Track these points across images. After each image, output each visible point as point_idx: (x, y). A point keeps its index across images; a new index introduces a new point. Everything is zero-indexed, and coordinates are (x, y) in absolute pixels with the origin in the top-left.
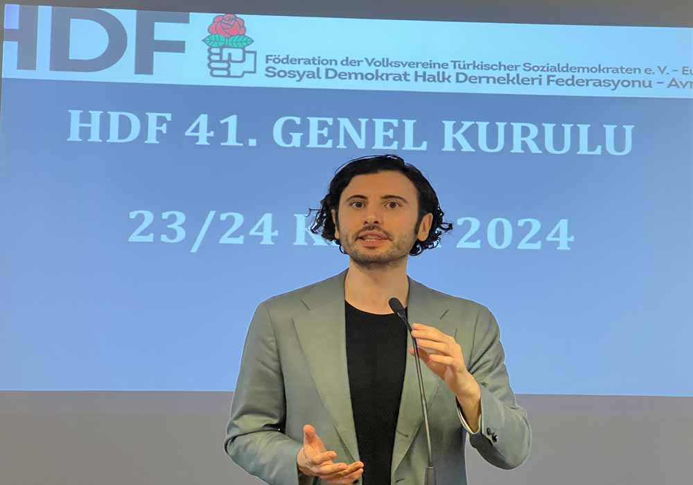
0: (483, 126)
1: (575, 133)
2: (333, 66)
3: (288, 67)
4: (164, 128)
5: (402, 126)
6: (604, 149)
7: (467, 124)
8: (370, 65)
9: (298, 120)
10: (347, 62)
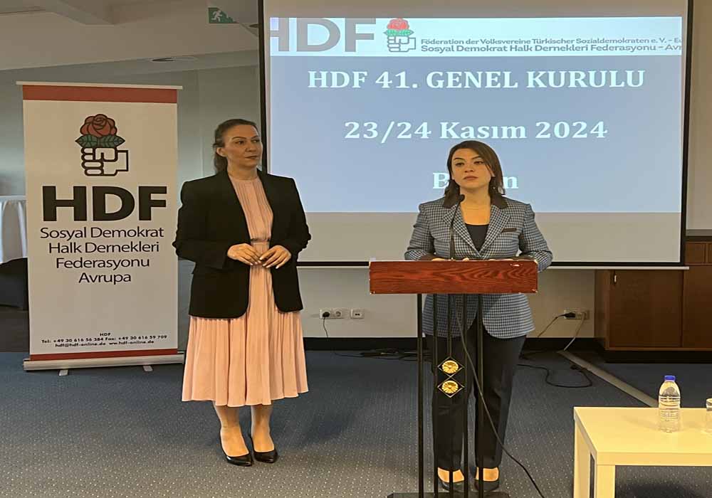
0: (551, 74)
1: (608, 76)
2: (461, 44)
3: (435, 46)
4: (363, 80)
5: (503, 75)
6: (626, 83)
7: (542, 73)
8: (483, 43)
9: (441, 74)
10: (469, 42)
